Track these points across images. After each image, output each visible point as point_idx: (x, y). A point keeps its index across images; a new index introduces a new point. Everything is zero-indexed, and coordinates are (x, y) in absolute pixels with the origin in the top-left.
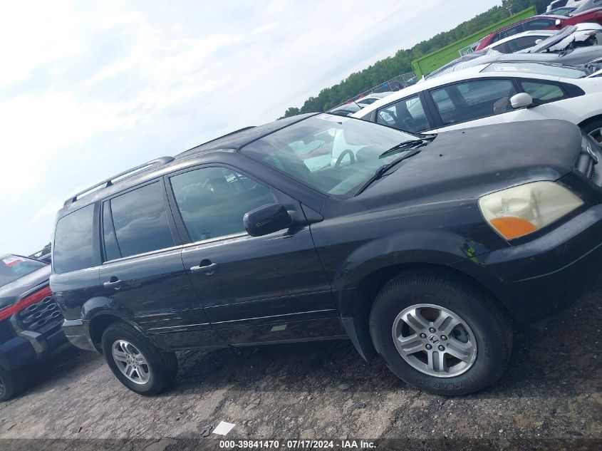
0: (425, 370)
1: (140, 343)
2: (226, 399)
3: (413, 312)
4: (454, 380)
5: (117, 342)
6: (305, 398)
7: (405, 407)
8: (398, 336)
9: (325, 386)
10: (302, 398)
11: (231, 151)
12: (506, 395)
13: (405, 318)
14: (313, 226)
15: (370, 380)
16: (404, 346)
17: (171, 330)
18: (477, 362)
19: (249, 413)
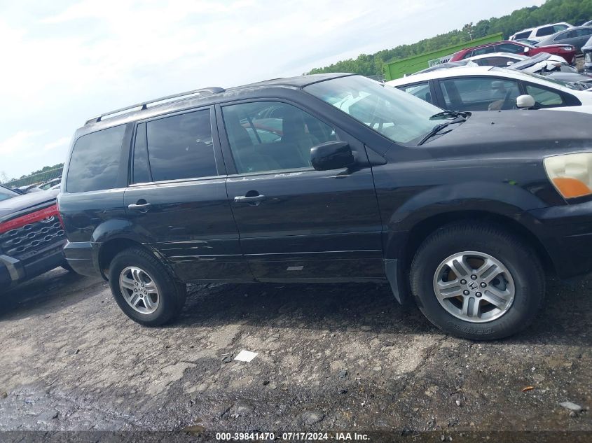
0: (459, 315)
1: (156, 270)
2: (241, 333)
3: (460, 259)
4: (485, 325)
5: (128, 268)
6: (328, 335)
7: (435, 347)
8: (438, 281)
9: (346, 326)
10: (325, 335)
11: (295, 88)
12: (531, 342)
13: (450, 264)
14: (374, 168)
15: (392, 324)
16: (442, 291)
17: (197, 258)
18: (512, 309)
19: (270, 344)
